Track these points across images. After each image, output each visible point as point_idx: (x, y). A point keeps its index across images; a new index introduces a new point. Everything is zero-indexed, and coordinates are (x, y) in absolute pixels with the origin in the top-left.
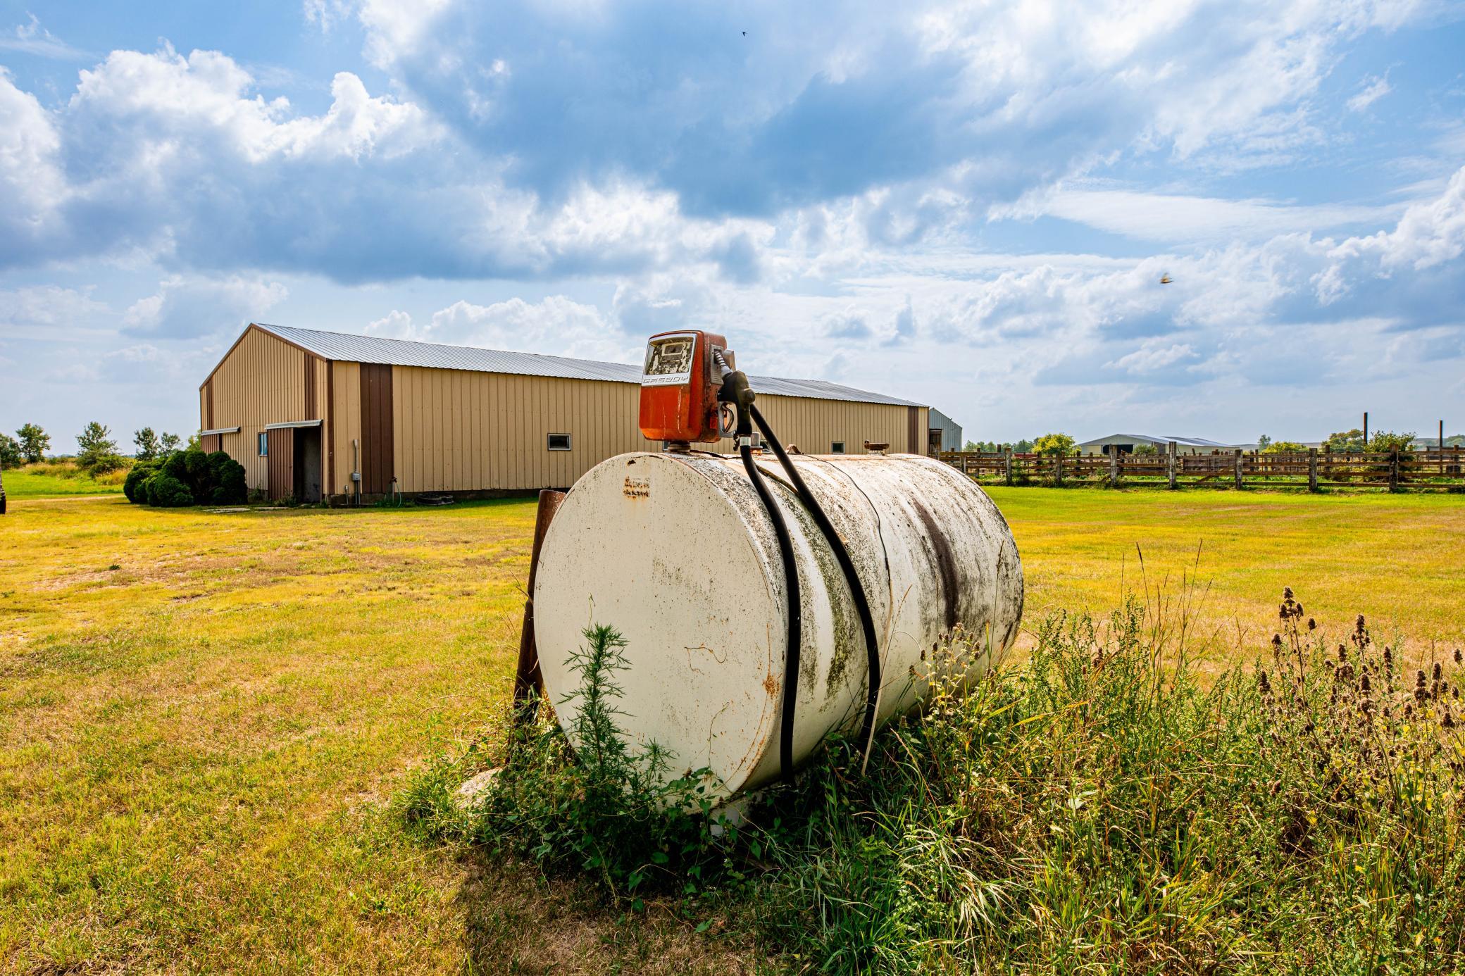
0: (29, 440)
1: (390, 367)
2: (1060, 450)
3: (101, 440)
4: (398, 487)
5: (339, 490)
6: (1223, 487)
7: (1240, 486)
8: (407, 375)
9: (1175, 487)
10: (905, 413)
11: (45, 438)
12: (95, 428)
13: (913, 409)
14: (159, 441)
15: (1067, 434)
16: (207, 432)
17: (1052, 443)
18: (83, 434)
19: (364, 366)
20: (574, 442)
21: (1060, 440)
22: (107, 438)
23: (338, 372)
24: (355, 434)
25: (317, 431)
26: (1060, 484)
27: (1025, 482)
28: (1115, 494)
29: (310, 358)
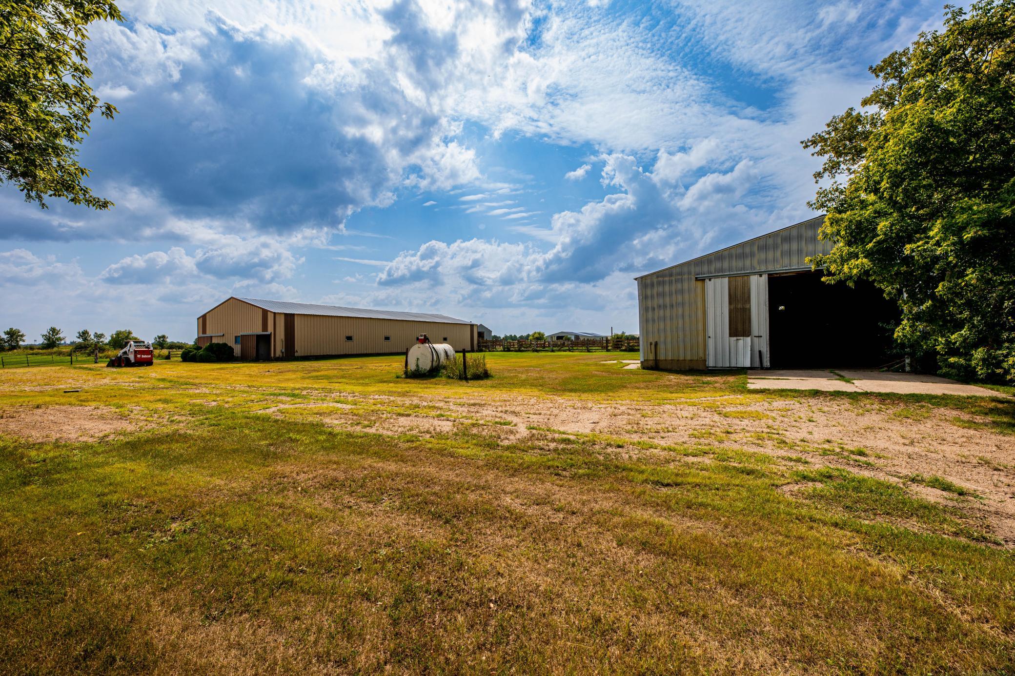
0: (12, 336)
1: (293, 315)
2: (540, 337)
3: (58, 336)
4: (296, 354)
5: (277, 355)
6: (565, 351)
7: (570, 350)
8: (299, 317)
9: (553, 351)
10: (469, 328)
11: (22, 336)
12: (53, 330)
13: (472, 326)
14: (92, 337)
15: (542, 332)
16: (201, 335)
17: (537, 335)
18: (45, 333)
19: (286, 315)
20: (354, 338)
21: (539, 334)
22: (61, 335)
23: (277, 317)
24: (283, 337)
25: (270, 336)
26: (520, 351)
27: (509, 350)
28: (536, 353)
29: (265, 312)
